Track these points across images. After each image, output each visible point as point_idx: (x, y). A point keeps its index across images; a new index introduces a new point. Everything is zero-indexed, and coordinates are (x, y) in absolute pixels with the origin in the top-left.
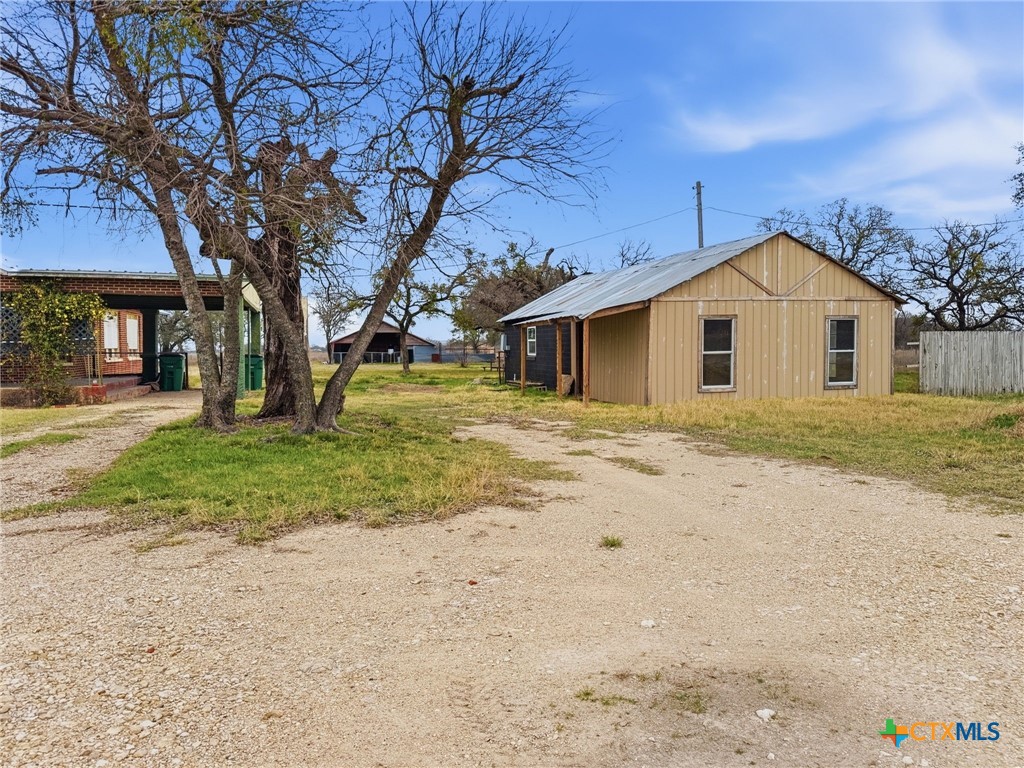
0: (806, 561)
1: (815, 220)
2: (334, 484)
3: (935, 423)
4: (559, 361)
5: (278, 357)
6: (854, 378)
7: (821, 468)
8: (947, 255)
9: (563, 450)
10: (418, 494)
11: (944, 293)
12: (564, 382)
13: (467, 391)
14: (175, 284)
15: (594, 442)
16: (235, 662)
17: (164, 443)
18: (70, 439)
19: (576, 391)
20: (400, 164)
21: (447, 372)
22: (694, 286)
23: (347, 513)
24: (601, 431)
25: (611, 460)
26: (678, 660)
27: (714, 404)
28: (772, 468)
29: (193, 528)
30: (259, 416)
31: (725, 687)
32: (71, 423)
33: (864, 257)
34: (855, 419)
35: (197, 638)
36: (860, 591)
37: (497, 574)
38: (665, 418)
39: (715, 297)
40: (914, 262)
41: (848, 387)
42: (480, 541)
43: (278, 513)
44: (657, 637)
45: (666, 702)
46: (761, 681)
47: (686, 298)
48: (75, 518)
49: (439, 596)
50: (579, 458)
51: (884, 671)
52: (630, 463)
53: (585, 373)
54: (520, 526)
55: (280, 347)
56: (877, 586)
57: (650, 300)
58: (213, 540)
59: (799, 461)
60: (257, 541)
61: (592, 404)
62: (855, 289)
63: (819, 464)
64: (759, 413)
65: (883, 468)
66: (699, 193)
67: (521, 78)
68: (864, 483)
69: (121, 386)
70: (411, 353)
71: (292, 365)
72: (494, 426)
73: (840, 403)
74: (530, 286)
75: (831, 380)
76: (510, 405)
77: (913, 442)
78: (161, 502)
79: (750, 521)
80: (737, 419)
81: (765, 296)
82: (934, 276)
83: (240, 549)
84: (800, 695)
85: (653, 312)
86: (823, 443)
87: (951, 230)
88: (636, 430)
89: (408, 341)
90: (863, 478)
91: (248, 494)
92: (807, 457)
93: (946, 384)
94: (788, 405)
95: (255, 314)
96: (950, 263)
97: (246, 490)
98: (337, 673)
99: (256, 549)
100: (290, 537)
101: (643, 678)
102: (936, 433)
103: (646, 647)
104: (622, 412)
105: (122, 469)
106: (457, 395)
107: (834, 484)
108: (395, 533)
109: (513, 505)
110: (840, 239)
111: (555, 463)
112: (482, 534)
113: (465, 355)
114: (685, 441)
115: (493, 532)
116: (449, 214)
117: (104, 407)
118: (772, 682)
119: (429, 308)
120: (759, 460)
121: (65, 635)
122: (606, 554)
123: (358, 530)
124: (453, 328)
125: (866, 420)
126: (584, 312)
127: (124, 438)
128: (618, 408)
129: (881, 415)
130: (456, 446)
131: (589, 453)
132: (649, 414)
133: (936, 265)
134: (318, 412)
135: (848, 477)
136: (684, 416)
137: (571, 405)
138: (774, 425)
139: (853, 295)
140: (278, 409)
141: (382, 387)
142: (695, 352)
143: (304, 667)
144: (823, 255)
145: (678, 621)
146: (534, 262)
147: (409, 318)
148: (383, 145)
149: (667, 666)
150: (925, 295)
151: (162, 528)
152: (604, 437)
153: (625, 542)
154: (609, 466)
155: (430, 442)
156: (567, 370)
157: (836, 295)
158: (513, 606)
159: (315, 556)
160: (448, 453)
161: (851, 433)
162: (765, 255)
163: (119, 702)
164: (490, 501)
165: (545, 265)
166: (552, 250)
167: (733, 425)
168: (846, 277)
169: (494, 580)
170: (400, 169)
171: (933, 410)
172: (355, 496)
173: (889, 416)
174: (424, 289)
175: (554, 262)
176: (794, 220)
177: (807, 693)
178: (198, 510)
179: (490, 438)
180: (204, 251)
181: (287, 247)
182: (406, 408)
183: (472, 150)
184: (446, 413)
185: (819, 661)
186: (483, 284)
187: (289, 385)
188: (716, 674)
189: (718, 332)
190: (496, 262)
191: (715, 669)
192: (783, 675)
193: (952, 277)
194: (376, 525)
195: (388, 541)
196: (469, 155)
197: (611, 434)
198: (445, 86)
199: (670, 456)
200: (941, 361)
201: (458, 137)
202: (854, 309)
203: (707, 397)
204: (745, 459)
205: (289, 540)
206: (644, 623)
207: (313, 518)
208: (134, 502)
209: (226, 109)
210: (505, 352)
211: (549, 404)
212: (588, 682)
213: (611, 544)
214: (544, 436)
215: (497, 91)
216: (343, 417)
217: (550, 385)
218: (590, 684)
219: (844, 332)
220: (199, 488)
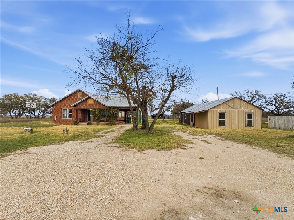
0: (243, 166)
1: (242, 93)
2: (152, 142)
3: (273, 136)
4: (191, 120)
5: (144, 119)
6: (253, 125)
7: (246, 145)
8: (274, 99)
9: (192, 138)
10: (166, 145)
11: (274, 107)
12: (192, 124)
13: (174, 125)
14: (129, 107)
15: (197, 136)
16: (137, 173)
17: (127, 133)
18: (114, 131)
19: (194, 126)
20: (163, 89)
21: (170, 121)
22: (217, 107)
23: (154, 148)
24: (199, 134)
25: (201, 140)
26: (216, 185)
27: (221, 129)
28: (235, 144)
29: (131, 148)
30: (141, 129)
31: (227, 193)
32: (115, 128)
33: (254, 100)
34: (253, 134)
35: (131, 168)
36: (257, 175)
37: (180, 162)
38: (212, 132)
39: (222, 109)
40: (266, 101)
41: (251, 127)
42: (177, 155)
43: (144, 147)
44: (212, 180)
45: (214, 194)
46: (235, 193)
47: (216, 109)
48: (115, 145)
49: (170, 165)
50: (195, 139)
51: (264, 196)
52: (205, 141)
53: (196, 123)
54: (184, 153)
55: (144, 118)
56: (261, 174)
57: (208, 110)
58: (134, 150)
59: (240, 143)
60: (140, 151)
61: (197, 128)
62: (252, 107)
63: (245, 144)
64: (231, 132)
65: (260, 145)
66: (218, 90)
67: (184, 74)
68: (256, 149)
69: (122, 122)
70: (164, 117)
71: (146, 121)
72: (179, 132)
73: (249, 130)
74: (185, 106)
75: (247, 125)
76: (181, 128)
77: (268, 140)
78: (127, 143)
79: (230, 156)
80: (227, 133)
81: (232, 109)
82: (271, 104)
83: (138, 152)
84: (244, 198)
85: (209, 112)
86: (246, 139)
87: (275, 94)
88: (206, 134)
89: (164, 115)
90: (256, 148)
91: (139, 143)
92: (242, 142)
93: (275, 127)
94: (238, 130)
95: (140, 112)
96: (275, 101)
97: (139, 142)
98: (153, 178)
99: (140, 153)
100: (145, 151)
101: (209, 188)
102: (273, 138)
103: (209, 181)
104: (203, 130)
105: (121, 137)
106: (172, 125)
107: (249, 149)
108: (162, 152)
109: (183, 148)
110: (248, 97)
111: (190, 140)
112: (177, 154)
113: (173, 118)
114: (216, 137)
115: (179, 154)
116: (171, 96)
117: (119, 126)
118: (237, 194)
119: (167, 110)
120: (232, 142)
121: (113, 165)
122: (200, 160)
123: (156, 151)
124: (171, 113)
125: (256, 134)
126: (195, 112)
127: (122, 131)
128: (202, 129)
129: (259, 133)
130: (172, 136)
131: (197, 138)
132: (208, 131)
133: (272, 101)
134: (150, 128)
135: (252, 147)
136: (215, 132)
137: (193, 128)
138: (235, 134)
139: (252, 109)
140: (144, 128)
141: (159, 123)
142: (218, 119)
143: (148, 176)
144: (245, 101)
145: (216, 177)
146: (186, 102)
147: (164, 112)
148: (161, 87)
149: (214, 187)
150: (269, 107)
151: (127, 148)
152: (199, 135)
153: (204, 158)
154: (200, 142)
155: (168, 135)
156: (192, 122)
157: (248, 109)
158: (183, 169)
159: (149, 155)
160: (171, 137)
161: (252, 137)
162: (232, 101)
163: (121, 178)
164: (178, 147)
165: (188, 103)
166: (189, 100)
167: (226, 134)
168: (250, 105)
169: (179, 163)
170: (163, 90)
171: (272, 133)
172: (155, 145)
173: (262, 134)
174: (166, 107)
175: (190, 102)
176: (238, 93)
177: (246, 198)
178: (132, 145)
179: (178, 134)
180: (134, 103)
181: (146, 103)
182: (163, 128)
183: (176, 86)
184: (170, 129)
185: (248, 191)
186: (177, 106)
187: (145, 124)
188: (224, 190)
189: (222, 116)
190: (179, 102)
191: (224, 189)
192: (240, 193)
193: (276, 104)
194: (159, 150)
195: (161, 154)
196: (175, 87)
197: (201, 135)
198: (171, 76)
199: (213, 140)
200: (274, 122)
201: (173, 84)
202: (252, 111)
203: (220, 128)
204: (229, 142)
205: (145, 152)
206: (209, 176)
207: (149, 148)
208: (123, 143)
209: (137, 82)
210: (181, 118)
211: (189, 128)
212: (198, 187)
213: (202, 158)
214: (188, 134)
215: (180, 77)
216: (153, 130)
217: (189, 124)
218: (198, 188)
219: (250, 116)
220: (132, 141)
